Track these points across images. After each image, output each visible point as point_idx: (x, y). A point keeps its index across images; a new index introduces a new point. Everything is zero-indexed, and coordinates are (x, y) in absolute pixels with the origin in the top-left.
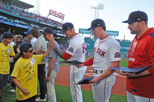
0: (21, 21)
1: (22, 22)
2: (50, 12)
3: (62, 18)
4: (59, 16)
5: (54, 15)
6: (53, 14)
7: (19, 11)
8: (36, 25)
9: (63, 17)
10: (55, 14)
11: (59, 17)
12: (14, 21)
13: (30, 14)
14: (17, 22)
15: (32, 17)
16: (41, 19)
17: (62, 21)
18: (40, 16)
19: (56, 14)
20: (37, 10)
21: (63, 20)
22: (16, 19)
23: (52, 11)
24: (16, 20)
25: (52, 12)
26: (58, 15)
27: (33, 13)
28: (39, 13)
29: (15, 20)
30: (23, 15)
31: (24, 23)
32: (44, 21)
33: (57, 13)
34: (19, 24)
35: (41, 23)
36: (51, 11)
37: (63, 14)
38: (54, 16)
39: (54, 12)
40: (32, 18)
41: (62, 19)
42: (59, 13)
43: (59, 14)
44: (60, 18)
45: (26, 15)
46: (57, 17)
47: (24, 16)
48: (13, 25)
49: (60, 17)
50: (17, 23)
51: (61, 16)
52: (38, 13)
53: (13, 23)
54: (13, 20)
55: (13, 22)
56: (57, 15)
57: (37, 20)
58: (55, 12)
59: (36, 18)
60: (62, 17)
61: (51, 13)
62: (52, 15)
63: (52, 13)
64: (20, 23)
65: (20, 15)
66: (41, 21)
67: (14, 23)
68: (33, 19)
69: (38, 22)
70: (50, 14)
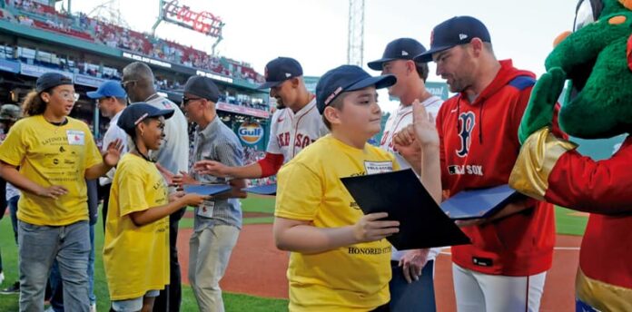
0: (41, 53)
1: (48, 55)
2: (165, 11)
3: (213, 35)
4: (200, 27)
5: (181, 21)
6: (175, 18)
7: (34, 10)
8: (106, 66)
9: (219, 29)
10: (183, 17)
11: (201, 31)
12: (13, 54)
13: (77, 20)
14: (24, 56)
15: (89, 32)
16: (125, 40)
17: (214, 46)
18: (121, 30)
19: (189, 19)
20: (108, 5)
21: (218, 41)
22: (20, 41)
23: (170, 4)
24: (19, 48)
25: (171, 8)
26: (194, 21)
27: (91, 16)
28: (117, 14)
29: (16, 48)
30: (47, 25)
31: (56, 60)
32: (140, 50)
33: (191, 13)
34: (36, 62)
35: (125, 55)
36: (168, 7)
37: (215, 16)
38: (180, 24)
39: (179, 10)
40: (88, 37)
41: (215, 36)
42: (199, 12)
43: (200, 19)
44: (207, 33)
45: (61, 26)
46: (192, 28)
47: (53, 29)
48: (10, 69)
49: (206, 29)
50: (24, 60)
51: (208, 26)
52: (113, 15)
53: (8, 59)
54: (8, 49)
55: (8, 56)
56: (191, 24)
57: (111, 47)
58: (185, 8)
59: (105, 37)
60: (212, 30)
61: (168, 16)
62: (171, 21)
63: (172, 14)
64: (39, 59)
65: (39, 24)
66: (129, 48)
67: (14, 59)
68: (93, 39)
69: (116, 53)
70: (164, 18)
